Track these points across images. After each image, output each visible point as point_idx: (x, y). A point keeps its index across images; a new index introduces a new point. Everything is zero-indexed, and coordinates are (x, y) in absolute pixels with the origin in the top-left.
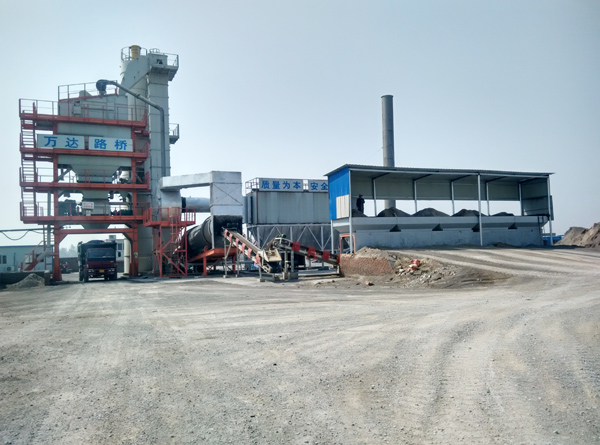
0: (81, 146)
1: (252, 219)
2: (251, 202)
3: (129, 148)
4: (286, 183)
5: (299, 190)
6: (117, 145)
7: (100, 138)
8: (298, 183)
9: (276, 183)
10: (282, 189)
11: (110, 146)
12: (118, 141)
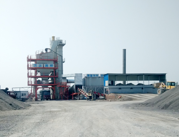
0: (42, 66)
1: (85, 85)
2: (84, 80)
3: (54, 67)
4: (94, 75)
5: (98, 77)
6: (51, 66)
7: (46, 64)
8: (97, 75)
9: (91, 75)
10: (93, 77)
11: (49, 66)
12: (51, 65)
